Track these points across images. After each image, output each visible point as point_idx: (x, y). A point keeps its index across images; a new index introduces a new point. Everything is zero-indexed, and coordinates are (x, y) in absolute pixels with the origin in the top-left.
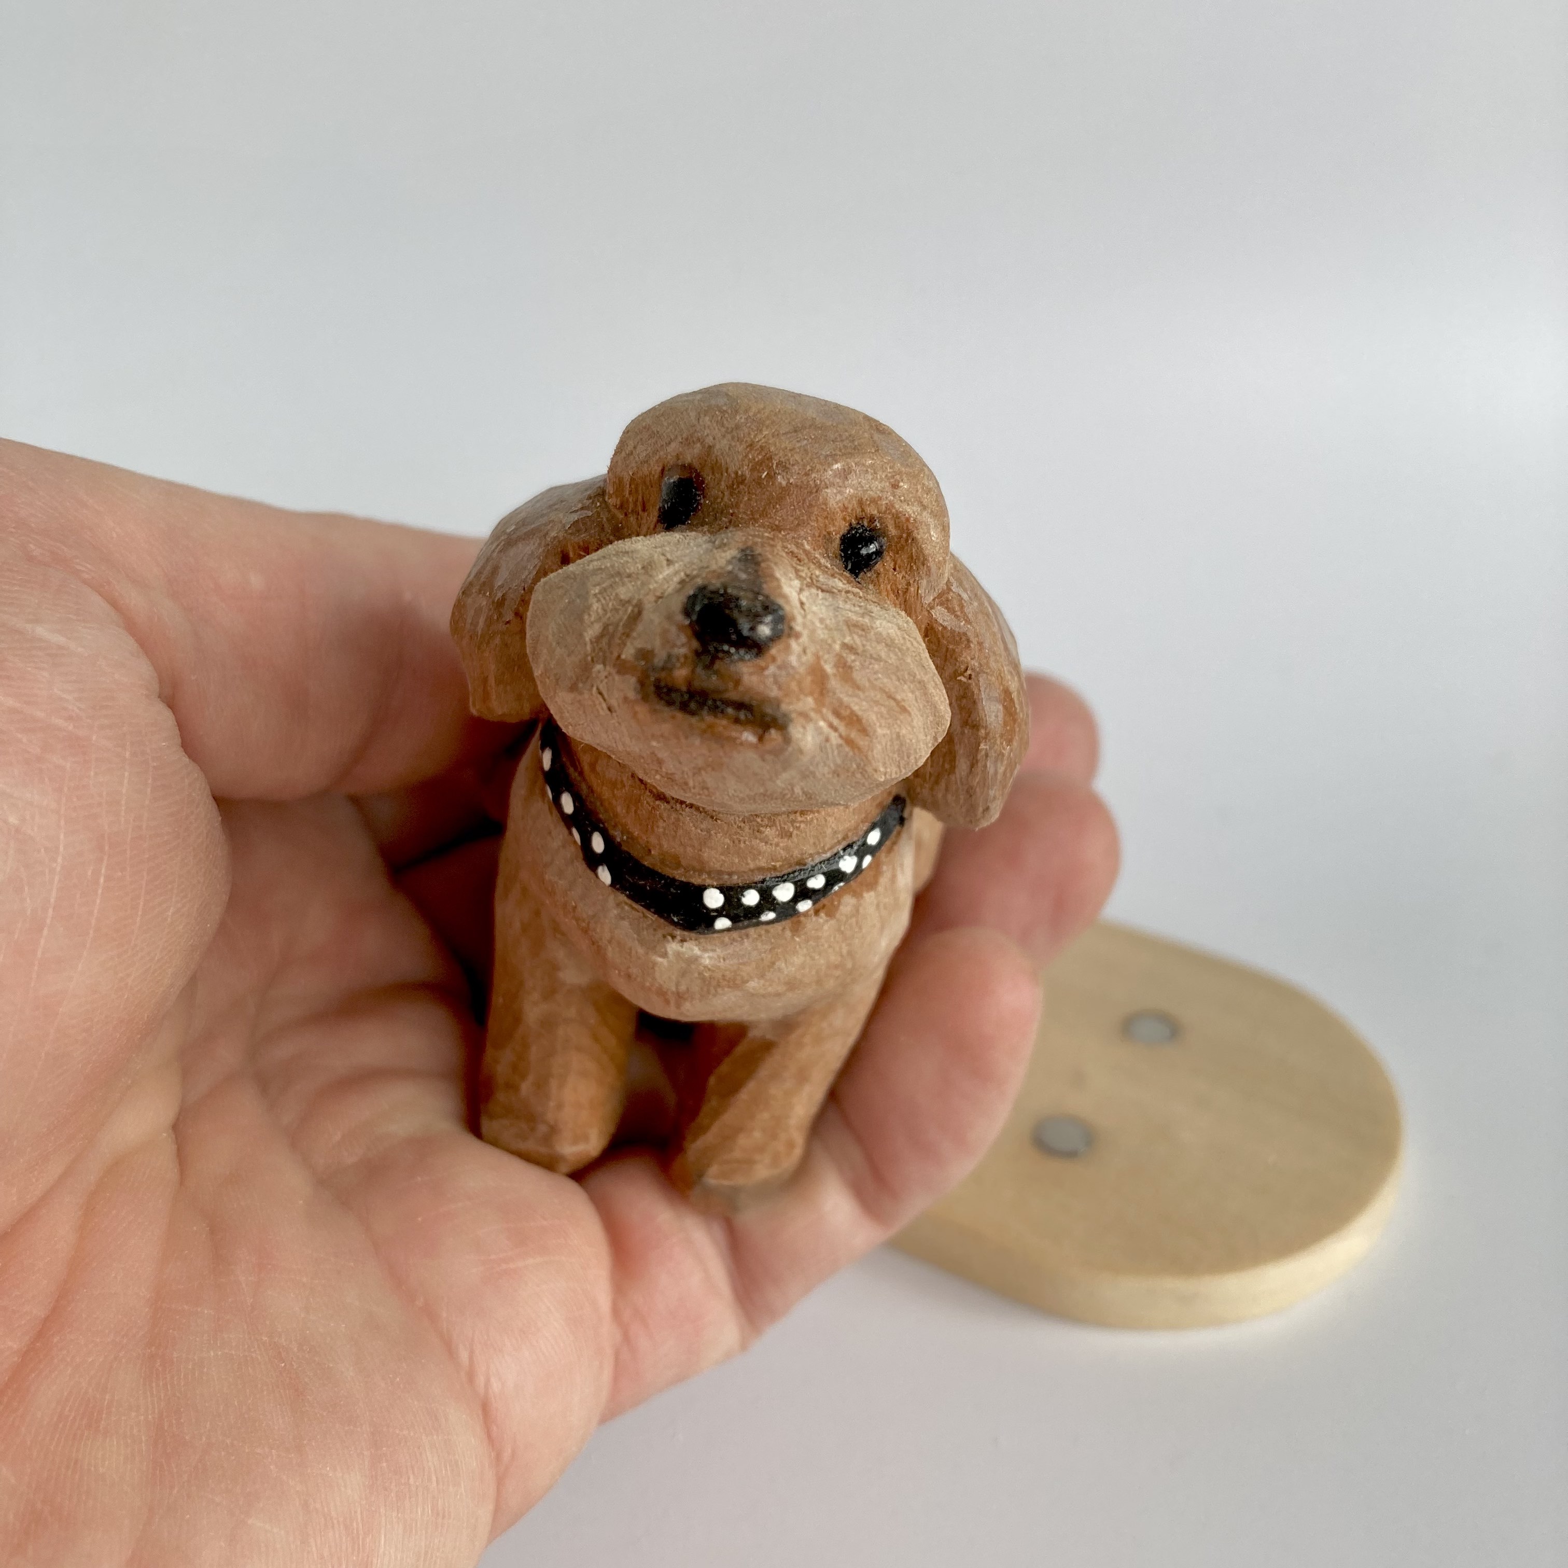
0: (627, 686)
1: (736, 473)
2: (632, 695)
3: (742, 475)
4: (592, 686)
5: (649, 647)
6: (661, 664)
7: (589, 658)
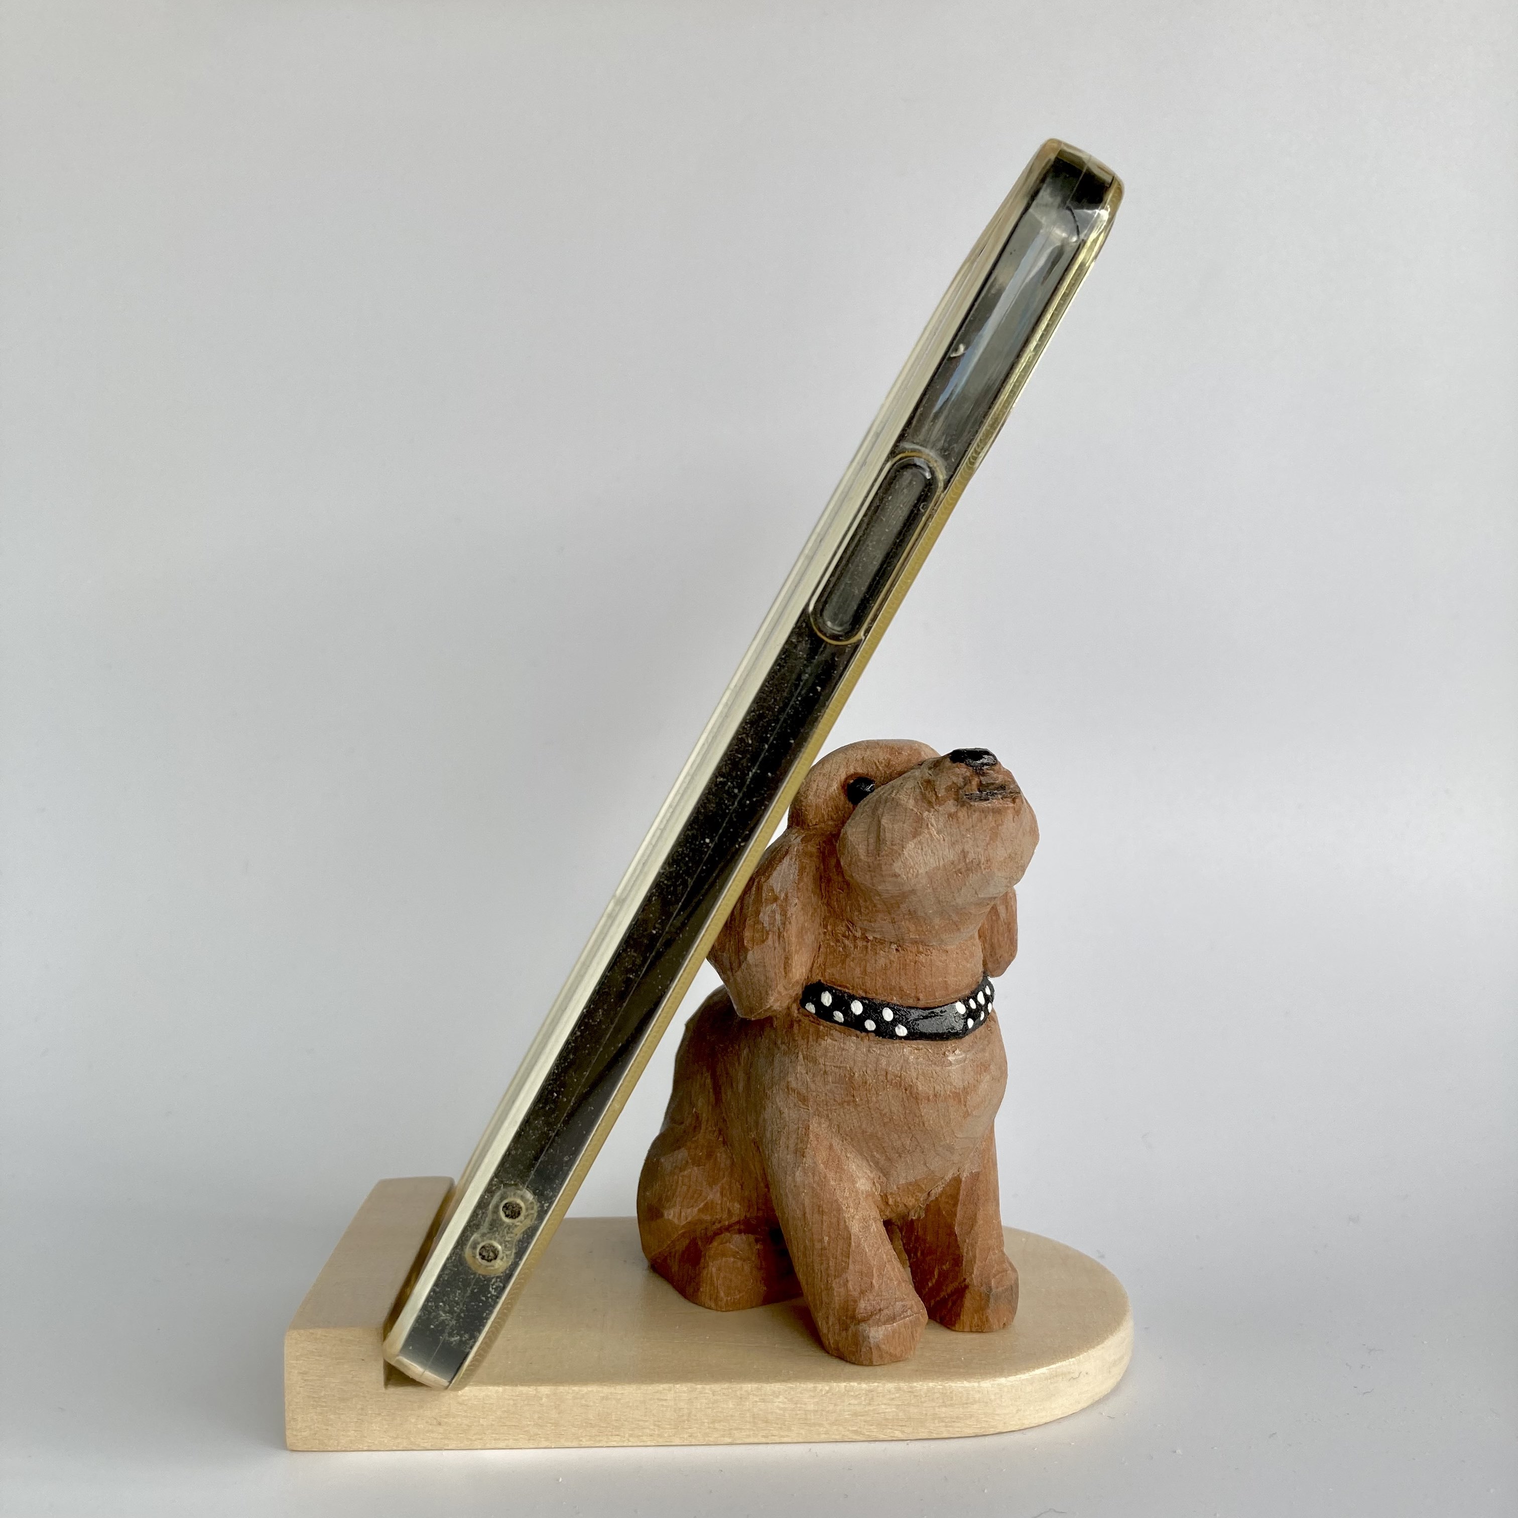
0: (950, 806)
1: (884, 759)
2: (953, 810)
3: (888, 758)
4: (927, 825)
5: (950, 783)
6: (962, 784)
7: (919, 813)
